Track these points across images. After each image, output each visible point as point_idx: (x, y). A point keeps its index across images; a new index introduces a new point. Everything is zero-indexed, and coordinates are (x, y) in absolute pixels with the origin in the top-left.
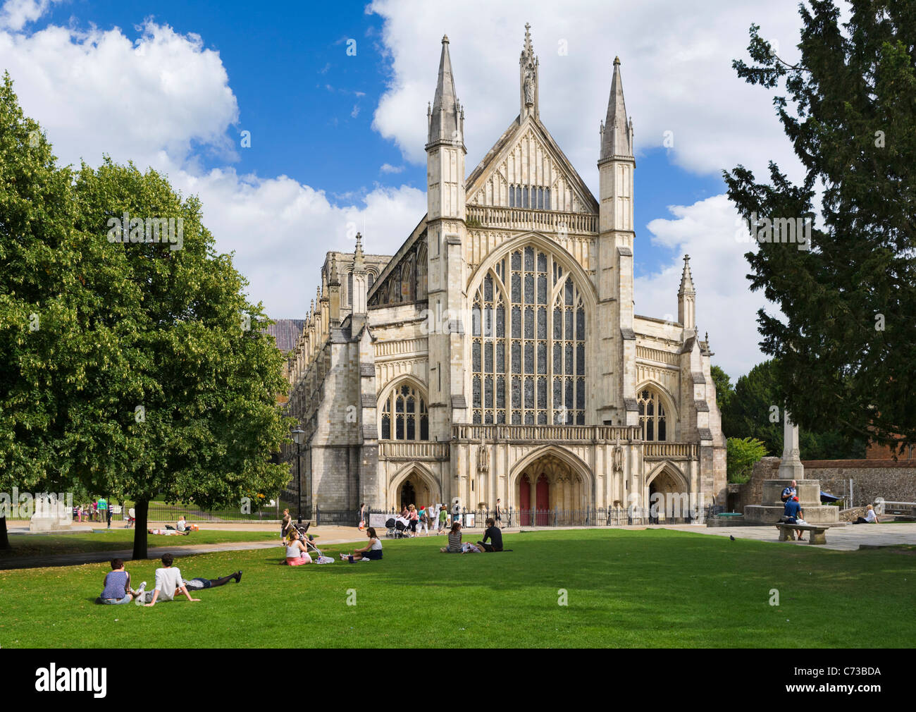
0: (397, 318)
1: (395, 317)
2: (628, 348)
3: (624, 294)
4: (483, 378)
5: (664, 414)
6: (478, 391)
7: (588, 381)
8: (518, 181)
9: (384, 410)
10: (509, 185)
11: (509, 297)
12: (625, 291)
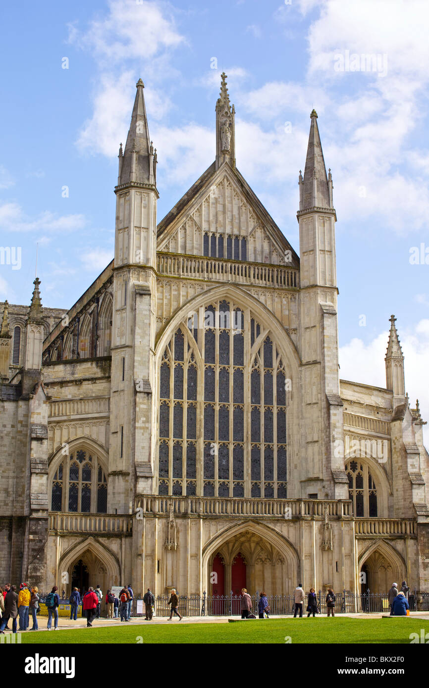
0: (76, 376)
1: (73, 374)
2: (335, 415)
3: (329, 356)
4: (171, 444)
5: (374, 488)
6: (165, 459)
7: (289, 449)
8: (213, 229)
9: (55, 478)
10: (203, 234)
11: (201, 356)
12: (330, 353)
